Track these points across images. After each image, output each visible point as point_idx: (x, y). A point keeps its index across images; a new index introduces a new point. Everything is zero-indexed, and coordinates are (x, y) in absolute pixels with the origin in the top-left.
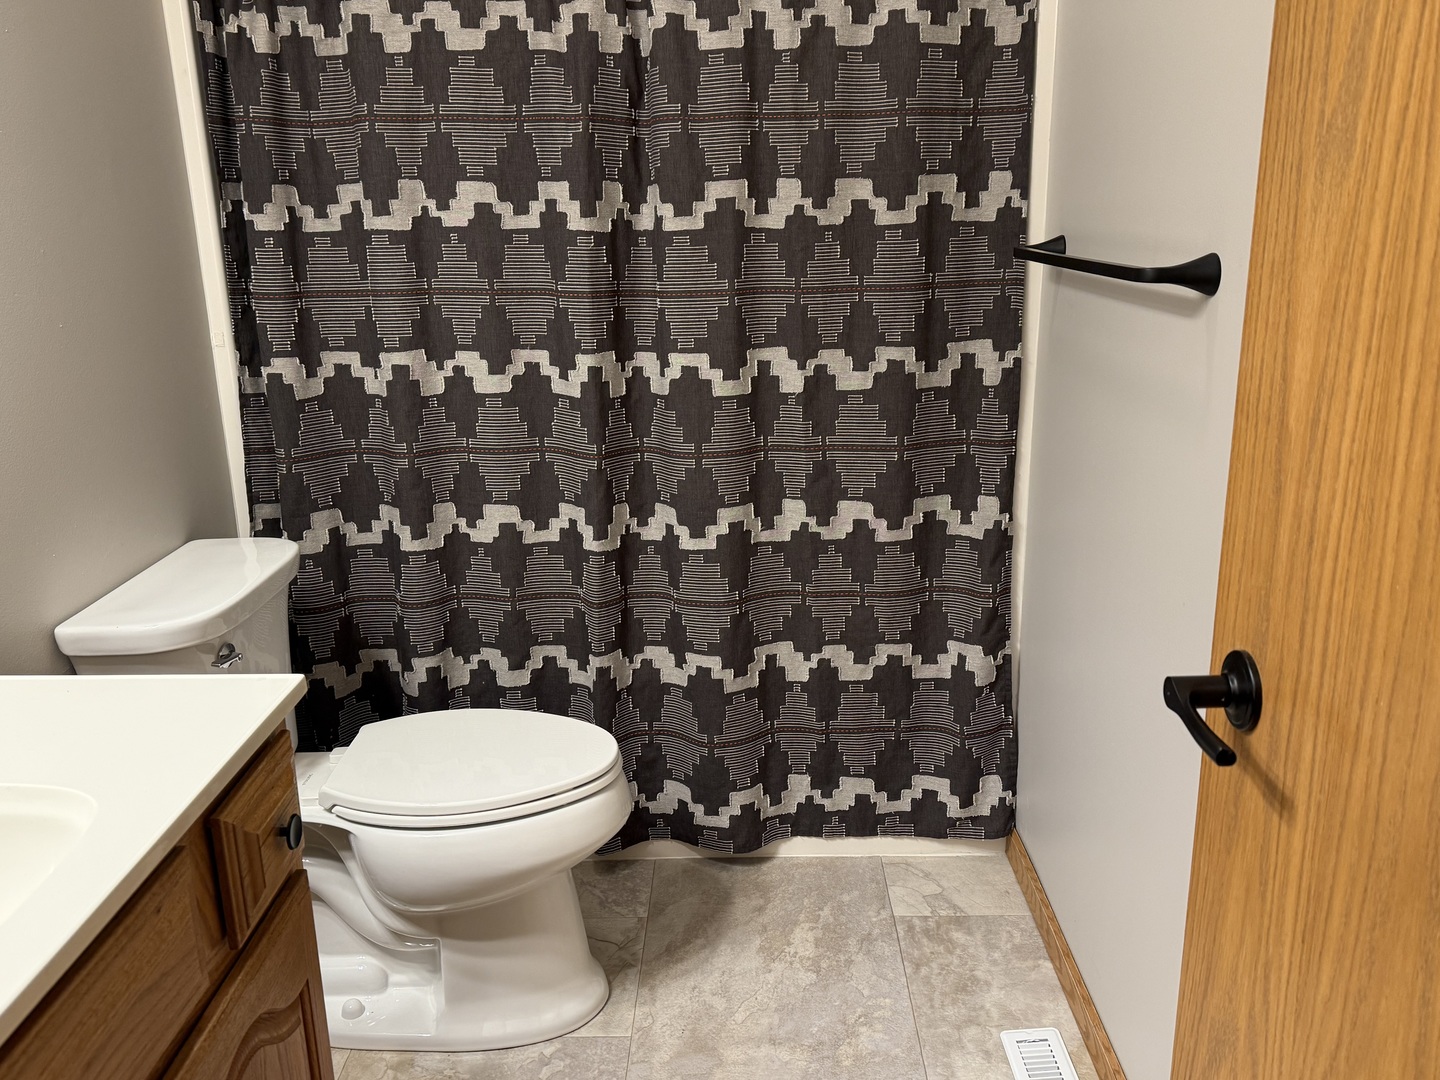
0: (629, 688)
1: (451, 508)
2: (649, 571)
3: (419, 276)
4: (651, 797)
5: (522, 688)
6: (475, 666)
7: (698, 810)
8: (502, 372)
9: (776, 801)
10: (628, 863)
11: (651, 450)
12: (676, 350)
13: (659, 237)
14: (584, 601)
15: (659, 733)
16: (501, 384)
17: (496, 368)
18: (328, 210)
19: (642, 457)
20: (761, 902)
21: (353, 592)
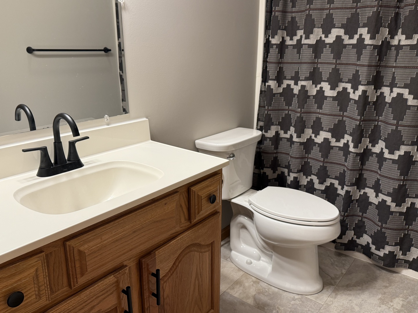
0: (357, 200)
1: (311, 131)
2: (372, 163)
3: (315, 58)
4: (358, 238)
5: (322, 190)
6: (309, 180)
7: (373, 247)
8: (334, 89)
9: (404, 254)
10: (346, 256)
11: (381, 121)
12: (396, 87)
13: (399, 47)
14: (347, 168)
15: (365, 218)
16: (334, 93)
17: (333, 88)
18: (293, 38)
19: (378, 123)
20: (388, 285)
21: (279, 150)
